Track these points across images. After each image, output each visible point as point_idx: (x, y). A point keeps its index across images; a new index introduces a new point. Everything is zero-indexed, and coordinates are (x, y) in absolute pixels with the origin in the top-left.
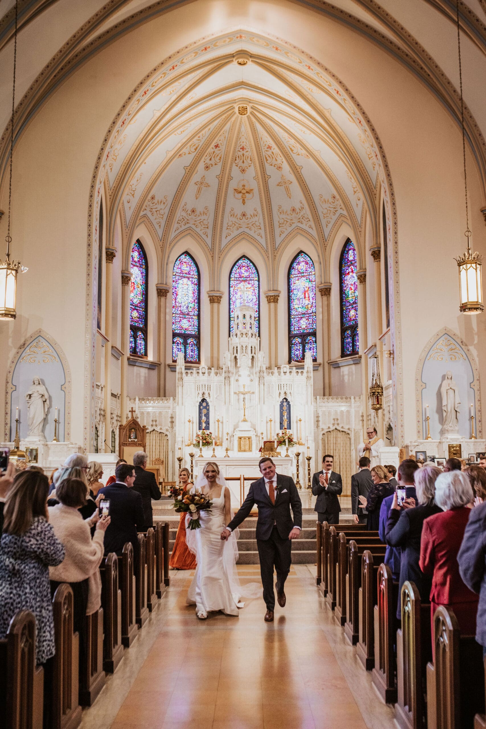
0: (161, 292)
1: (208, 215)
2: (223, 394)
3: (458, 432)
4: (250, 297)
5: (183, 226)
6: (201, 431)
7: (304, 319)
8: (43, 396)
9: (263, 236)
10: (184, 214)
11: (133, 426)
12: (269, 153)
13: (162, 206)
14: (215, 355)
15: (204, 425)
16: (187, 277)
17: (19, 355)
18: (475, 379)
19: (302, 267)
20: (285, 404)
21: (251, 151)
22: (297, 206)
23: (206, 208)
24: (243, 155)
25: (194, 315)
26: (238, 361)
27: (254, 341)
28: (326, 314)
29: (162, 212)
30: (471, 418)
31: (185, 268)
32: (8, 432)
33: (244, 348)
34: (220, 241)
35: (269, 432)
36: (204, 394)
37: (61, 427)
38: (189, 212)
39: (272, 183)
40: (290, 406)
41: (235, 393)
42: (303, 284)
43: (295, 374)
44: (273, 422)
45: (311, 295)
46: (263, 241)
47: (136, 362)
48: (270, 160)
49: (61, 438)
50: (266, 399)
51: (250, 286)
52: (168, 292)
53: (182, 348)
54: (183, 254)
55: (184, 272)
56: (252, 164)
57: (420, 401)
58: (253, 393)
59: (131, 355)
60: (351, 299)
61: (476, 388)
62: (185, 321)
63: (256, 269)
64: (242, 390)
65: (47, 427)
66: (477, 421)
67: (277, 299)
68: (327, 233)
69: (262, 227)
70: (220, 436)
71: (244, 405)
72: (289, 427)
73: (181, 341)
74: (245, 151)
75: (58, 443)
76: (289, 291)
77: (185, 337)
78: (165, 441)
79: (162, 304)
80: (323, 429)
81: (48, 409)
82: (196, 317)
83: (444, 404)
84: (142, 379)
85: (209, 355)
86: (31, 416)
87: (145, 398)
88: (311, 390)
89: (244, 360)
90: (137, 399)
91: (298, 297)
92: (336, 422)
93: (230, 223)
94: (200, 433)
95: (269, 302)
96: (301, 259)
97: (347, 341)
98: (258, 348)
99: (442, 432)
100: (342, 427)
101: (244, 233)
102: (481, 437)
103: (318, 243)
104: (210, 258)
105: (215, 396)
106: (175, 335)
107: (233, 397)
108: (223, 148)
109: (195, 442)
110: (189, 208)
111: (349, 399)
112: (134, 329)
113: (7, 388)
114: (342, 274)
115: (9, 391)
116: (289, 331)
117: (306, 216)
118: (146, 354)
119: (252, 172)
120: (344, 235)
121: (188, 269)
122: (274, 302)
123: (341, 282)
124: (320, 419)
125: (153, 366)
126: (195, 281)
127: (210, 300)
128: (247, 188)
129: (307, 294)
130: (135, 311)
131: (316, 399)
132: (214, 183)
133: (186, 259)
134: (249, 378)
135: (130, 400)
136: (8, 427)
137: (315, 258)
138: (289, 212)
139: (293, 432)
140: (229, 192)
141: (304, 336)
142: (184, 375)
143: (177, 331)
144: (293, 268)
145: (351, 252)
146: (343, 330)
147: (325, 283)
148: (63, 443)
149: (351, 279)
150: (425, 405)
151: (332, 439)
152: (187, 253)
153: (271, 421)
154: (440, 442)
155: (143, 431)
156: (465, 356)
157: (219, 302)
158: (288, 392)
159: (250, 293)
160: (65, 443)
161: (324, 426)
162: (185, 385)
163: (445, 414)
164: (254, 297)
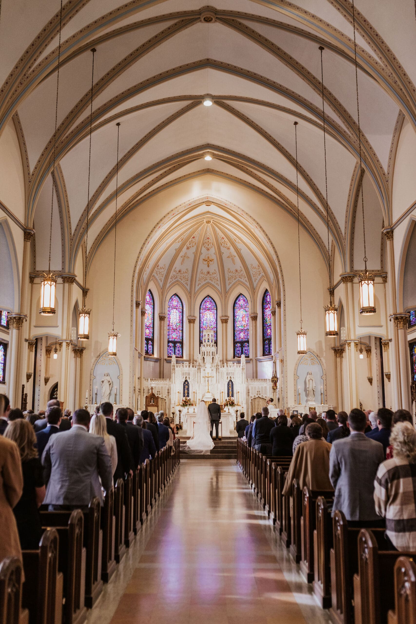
0: (161, 318)
1: (188, 273)
2: (197, 378)
3: (314, 401)
4: (212, 319)
5: (174, 280)
6: (185, 398)
7: (242, 333)
8: (109, 381)
9: (219, 285)
10: (174, 273)
11: (152, 396)
12: (223, 241)
13: (163, 270)
14: (192, 353)
15: (186, 394)
16: (176, 308)
17: (97, 361)
18: (324, 374)
19: (241, 302)
20: (230, 383)
21: (213, 239)
22: (239, 269)
23: (187, 269)
24: (208, 241)
25: (180, 330)
26: (205, 360)
27: (214, 349)
28: (254, 331)
29: (162, 273)
30: (322, 394)
31: (175, 303)
32: (91, 399)
33: (208, 353)
34: (195, 287)
35: (221, 399)
36: (186, 377)
37: (118, 397)
38: (177, 272)
39: (224, 256)
40: (233, 384)
41: (203, 377)
42: (242, 313)
43: (236, 367)
44: (223, 393)
45: (247, 319)
46: (219, 288)
47: (148, 359)
48: (223, 245)
49: (118, 402)
50: (220, 381)
51: (211, 313)
52: (166, 318)
53: (173, 349)
54: (174, 295)
55: (174, 305)
56: (213, 247)
57: (296, 385)
58: (213, 377)
59: (145, 355)
60: (268, 323)
61: (324, 379)
62: (174, 333)
63: (215, 303)
64: (207, 375)
65: (111, 397)
66: (325, 395)
67: (227, 321)
68: (255, 284)
69: (219, 280)
70: (195, 400)
71: (208, 383)
72: (233, 396)
73: (173, 345)
74: (209, 240)
75: (117, 405)
76: (234, 316)
77: (175, 343)
78: (164, 403)
79: (162, 324)
80: (251, 397)
81: (112, 388)
82: (181, 331)
83: (307, 387)
84: (151, 367)
85: (188, 353)
86: (104, 391)
87: (154, 379)
88: (244, 376)
89: (208, 359)
90: (149, 379)
91: (239, 320)
92: (259, 393)
93: (200, 278)
94: (184, 399)
95: (222, 323)
96: (241, 298)
97: (266, 346)
98: (216, 352)
99: (307, 401)
100: (262, 396)
101: (208, 283)
102: (327, 404)
103: (250, 289)
104: (189, 298)
105: (192, 379)
106: (169, 342)
107: (202, 379)
108: (197, 239)
109: (181, 404)
110: (178, 270)
111: (266, 380)
112: (147, 340)
113: (90, 377)
114: (263, 309)
115: (92, 379)
116: (234, 339)
117: (243, 275)
118: (153, 353)
119: (213, 251)
120: (264, 287)
121: (176, 304)
122: (225, 323)
123: (263, 313)
124: (250, 391)
125: (157, 360)
126: (181, 311)
127: (189, 321)
128: (210, 258)
129: (244, 319)
130: (148, 329)
131: (248, 380)
132: (192, 257)
133: (176, 298)
134: (211, 369)
135: (145, 380)
136: (91, 397)
137: (249, 298)
138: (234, 272)
139: (235, 399)
140: (200, 261)
141: (242, 342)
142: (176, 367)
143: (170, 340)
144: (236, 303)
145: (268, 296)
146: (264, 341)
147: (254, 313)
148: (119, 405)
149: (268, 312)
150: (299, 387)
151: (256, 402)
152: (176, 295)
153: (223, 392)
154: (305, 406)
155: (157, 399)
156: (319, 362)
157: (194, 322)
158: (232, 377)
159: (212, 317)
160: (120, 405)
161: (253, 395)
162: (176, 372)
163: (308, 392)
164: (214, 319)
